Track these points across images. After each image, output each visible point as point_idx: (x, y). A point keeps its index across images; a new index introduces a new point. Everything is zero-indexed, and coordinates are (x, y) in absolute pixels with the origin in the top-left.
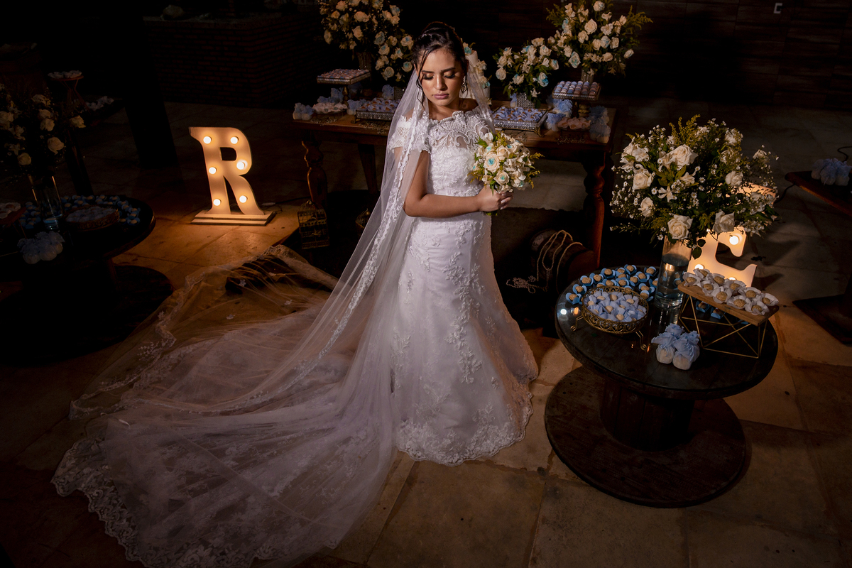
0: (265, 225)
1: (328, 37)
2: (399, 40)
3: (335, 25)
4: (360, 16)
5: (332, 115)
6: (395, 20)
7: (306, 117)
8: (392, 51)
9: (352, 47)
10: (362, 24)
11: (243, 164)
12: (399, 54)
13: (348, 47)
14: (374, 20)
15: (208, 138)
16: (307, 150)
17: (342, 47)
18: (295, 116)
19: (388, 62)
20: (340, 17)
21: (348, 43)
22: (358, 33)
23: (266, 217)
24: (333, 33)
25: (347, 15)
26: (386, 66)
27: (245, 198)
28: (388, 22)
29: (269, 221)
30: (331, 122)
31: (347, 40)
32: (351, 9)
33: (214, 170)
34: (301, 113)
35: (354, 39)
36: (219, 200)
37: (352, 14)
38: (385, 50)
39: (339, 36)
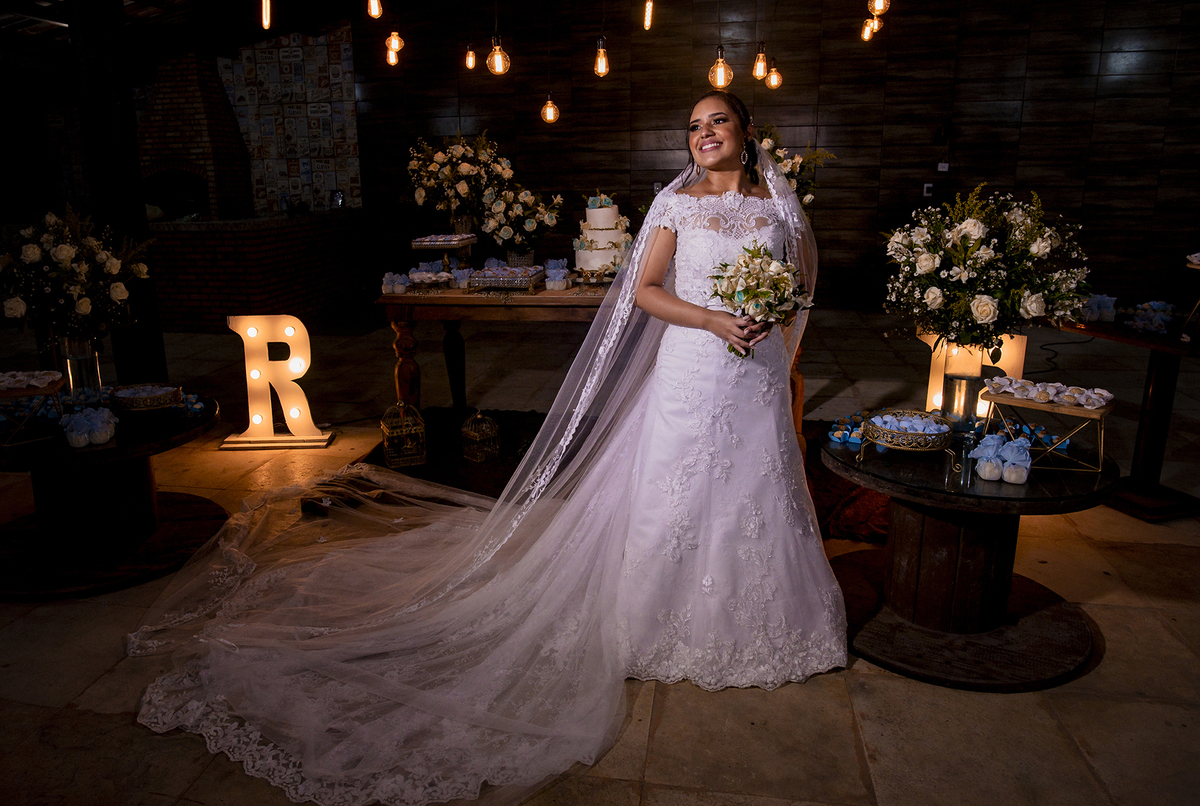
0: (326, 447)
1: (420, 196)
2: (516, 195)
3: (433, 181)
4: (465, 168)
5: (435, 285)
6: (508, 174)
7: (399, 289)
8: (509, 207)
9: (454, 207)
10: (467, 178)
11: (299, 364)
12: (518, 210)
13: (449, 207)
14: (483, 172)
15: (253, 330)
16: (398, 334)
17: (440, 207)
18: (385, 290)
19: (504, 221)
20: (439, 169)
21: (450, 202)
22: (463, 188)
23: (327, 437)
24: (428, 190)
25: (448, 167)
26: (501, 226)
27: (297, 411)
28: (499, 177)
29: (330, 442)
30: (434, 294)
31: (448, 199)
32: (454, 160)
33: (257, 374)
34: (393, 285)
35: (457, 195)
36: (259, 418)
37: (454, 165)
38: (499, 207)
39: (436, 194)
